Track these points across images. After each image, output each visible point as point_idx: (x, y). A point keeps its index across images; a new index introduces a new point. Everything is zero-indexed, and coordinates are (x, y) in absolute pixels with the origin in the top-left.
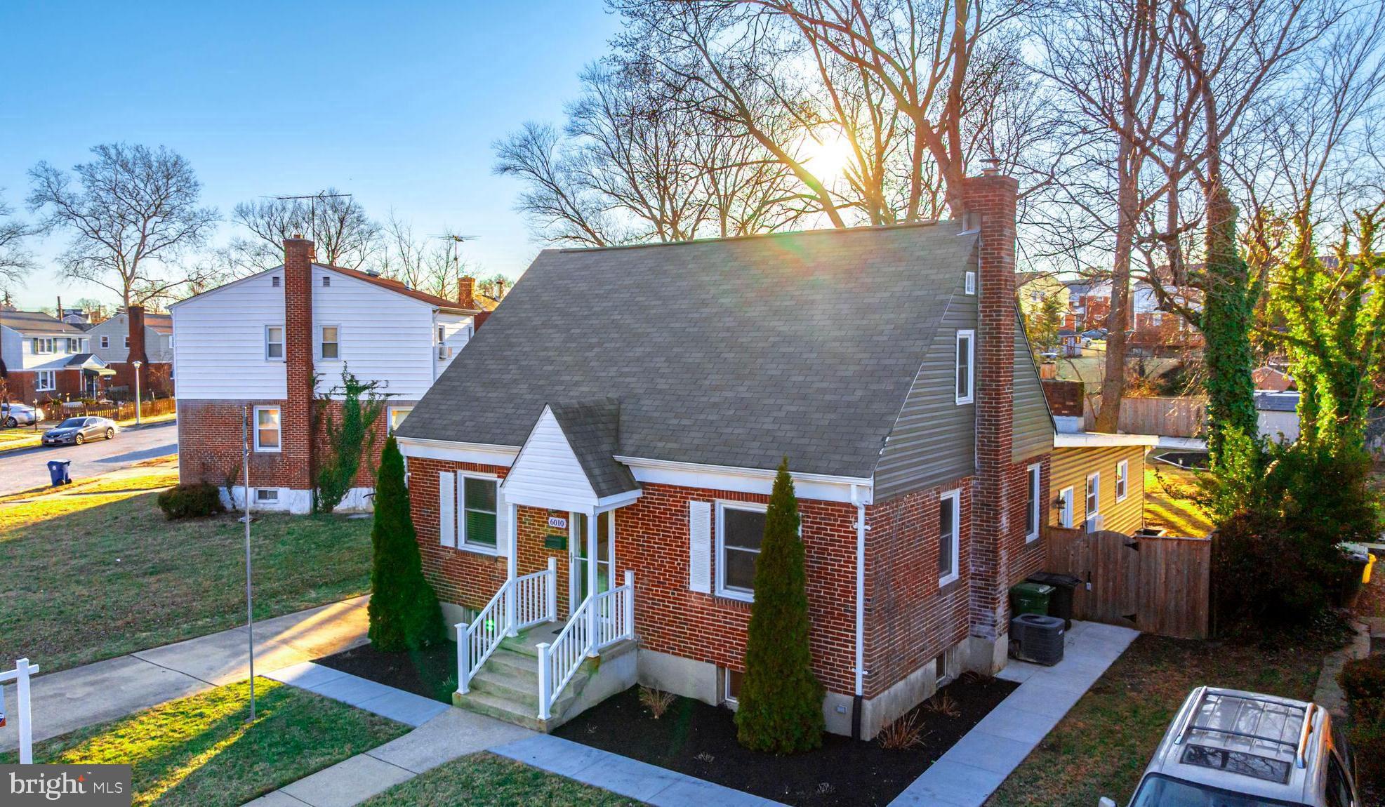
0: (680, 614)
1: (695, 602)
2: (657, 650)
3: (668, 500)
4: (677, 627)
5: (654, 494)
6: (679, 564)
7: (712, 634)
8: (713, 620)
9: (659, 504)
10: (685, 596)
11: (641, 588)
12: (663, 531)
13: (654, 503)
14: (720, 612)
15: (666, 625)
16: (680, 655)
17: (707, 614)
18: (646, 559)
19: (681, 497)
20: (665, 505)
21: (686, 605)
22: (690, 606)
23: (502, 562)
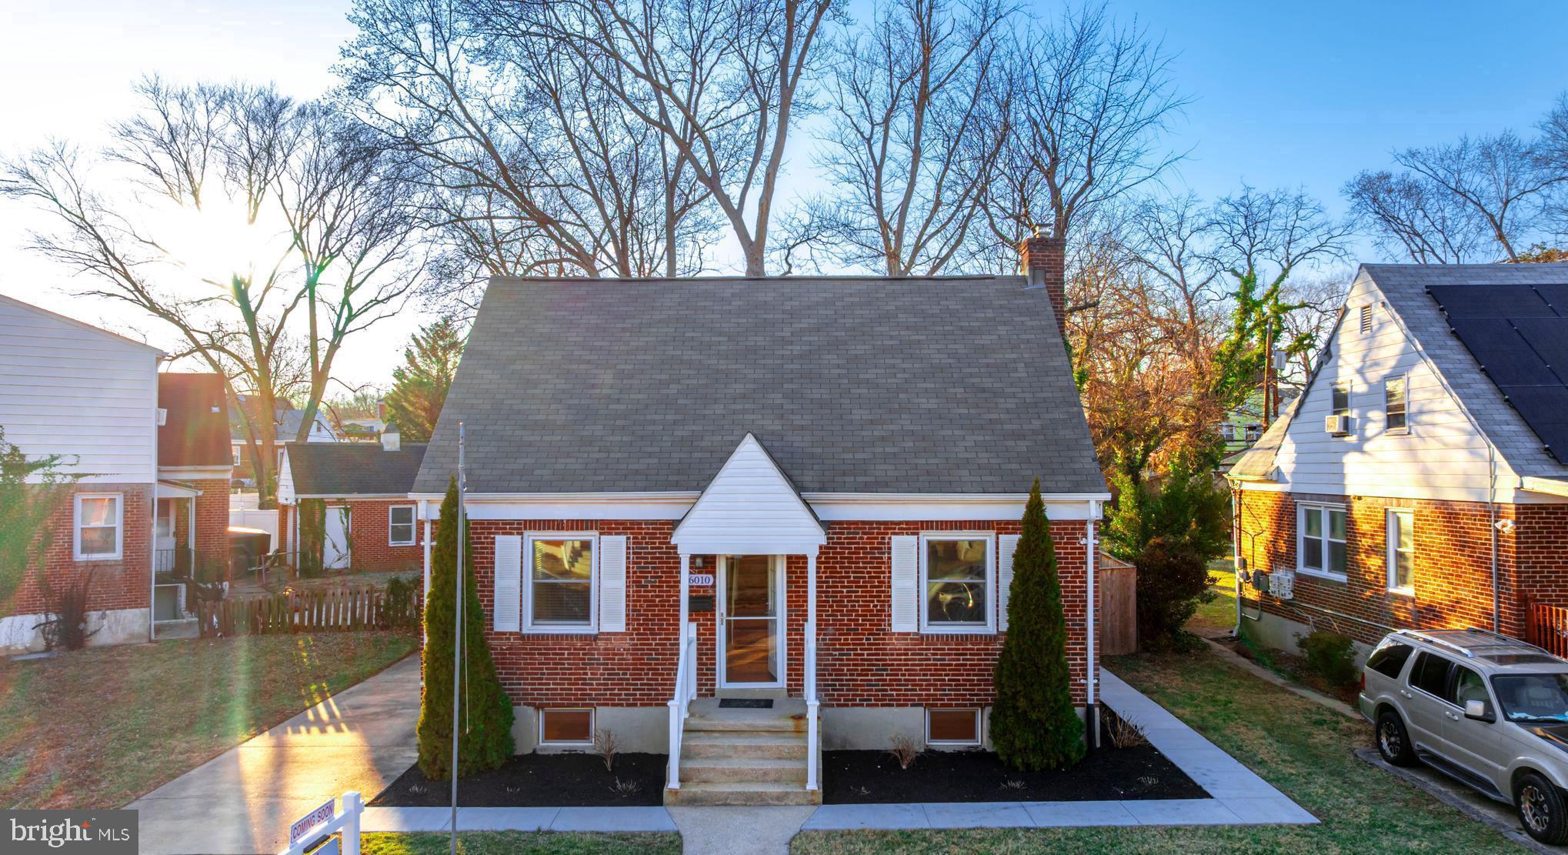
0: (877, 660)
1: (900, 645)
2: (847, 705)
3: (861, 538)
4: (872, 675)
5: (843, 533)
6: (875, 606)
7: (919, 675)
8: (920, 660)
9: (848, 543)
10: (884, 639)
11: (823, 640)
12: (853, 572)
13: (843, 543)
14: (929, 649)
15: (858, 675)
16: (877, 705)
17: (912, 654)
18: (832, 606)
19: (878, 533)
20: (858, 543)
21: (885, 649)
22: (891, 649)
23: (607, 639)
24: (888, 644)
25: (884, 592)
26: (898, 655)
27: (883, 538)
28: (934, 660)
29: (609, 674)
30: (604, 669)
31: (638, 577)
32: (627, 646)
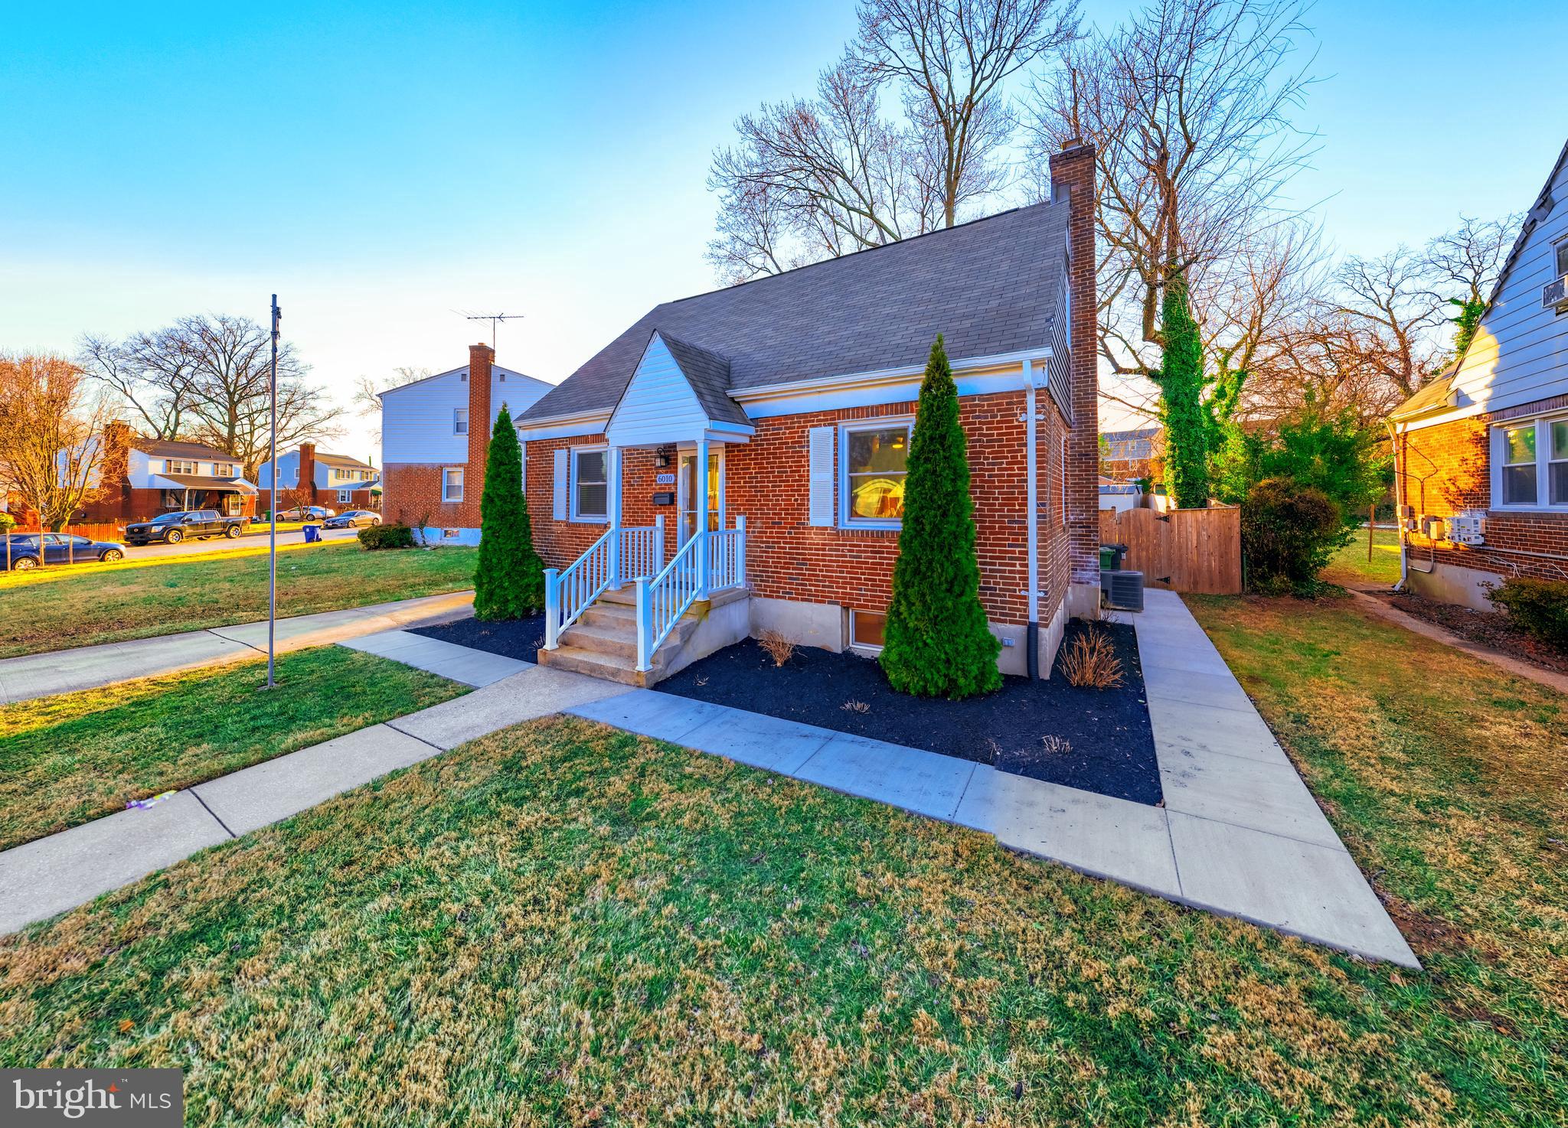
0: (797, 554)
1: (816, 539)
2: (772, 597)
3: (784, 433)
4: (794, 569)
5: (768, 430)
6: (796, 500)
7: (836, 572)
8: (836, 556)
9: (773, 439)
10: (804, 533)
11: (754, 532)
12: (778, 467)
13: (769, 440)
14: (845, 545)
15: (782, 568)
16: (798, 599)
17: (830, 550)
18: (760, 500)
19: (798, 427)
20: (781, 439)
21: (805, 544)
22: (810, 544)
24: (807, 539)
25: (803, 485)
26: (816, 549)
27: (803, 432)
28: (851, 556)
31: (629, 478)
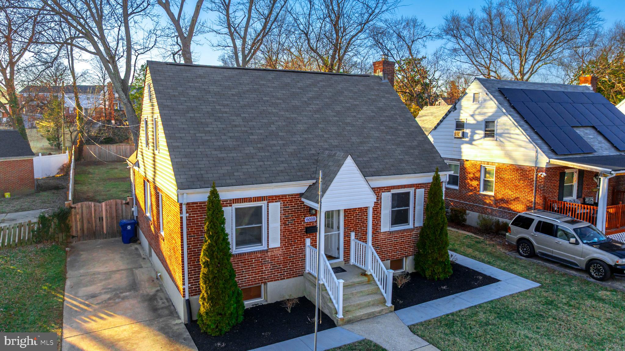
0: (376, 244)
1: (382, 237)
6: (375, 222)
7: (389, 248)
8: (390, 242)
14: (392, 237)
17: (387, 240)
18: (360, 224)
19: (377, 192)
23: (272, 251)
24: (379, 237)
25: (378, 216)
26: (382, 241)
27: (379, 194)
28: (394, 241)
29: (273, 267)
30: (271, 265)
31: (285, 221)
32: (280, 253)
